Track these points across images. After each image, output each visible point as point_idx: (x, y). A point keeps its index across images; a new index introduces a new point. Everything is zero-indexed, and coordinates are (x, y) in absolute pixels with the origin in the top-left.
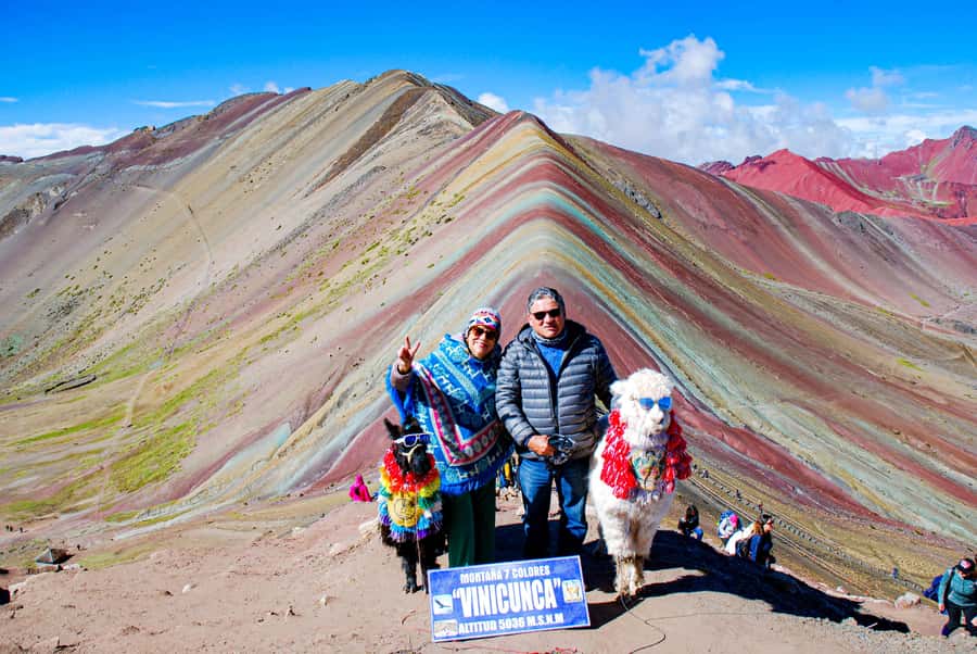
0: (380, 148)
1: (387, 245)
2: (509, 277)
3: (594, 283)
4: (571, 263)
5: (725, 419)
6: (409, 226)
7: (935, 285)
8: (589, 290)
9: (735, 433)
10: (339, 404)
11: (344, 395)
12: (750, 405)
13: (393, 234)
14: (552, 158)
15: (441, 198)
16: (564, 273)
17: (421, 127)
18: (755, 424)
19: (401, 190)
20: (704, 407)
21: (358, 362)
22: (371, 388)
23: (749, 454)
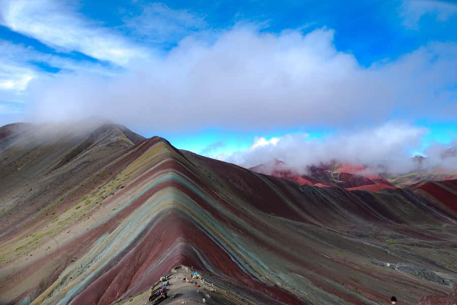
0: (87, 152)
1: (90, 200)
2: (155, 214)
3: (196, 217)
4: (185, 208)
5: (265, 282)
6: (102, 190)
7: (345, 216)
8: (194, 221)
9: (270, 289)
10: (62, 283)
11: (65, 278)
12: (275, 274)
13: (94, 194)
14: (174, 159)
15: (119, 176)
16: (182, 212)
17: (108, 143)
18: (279, 284)
19: (98, 172)
20: (254, 277)
21: (74, 259)
22: (81, 274)
23: (278, 298)
